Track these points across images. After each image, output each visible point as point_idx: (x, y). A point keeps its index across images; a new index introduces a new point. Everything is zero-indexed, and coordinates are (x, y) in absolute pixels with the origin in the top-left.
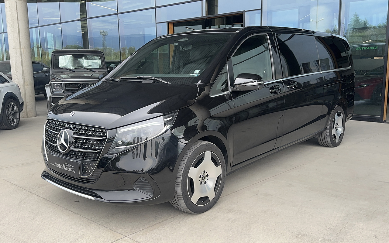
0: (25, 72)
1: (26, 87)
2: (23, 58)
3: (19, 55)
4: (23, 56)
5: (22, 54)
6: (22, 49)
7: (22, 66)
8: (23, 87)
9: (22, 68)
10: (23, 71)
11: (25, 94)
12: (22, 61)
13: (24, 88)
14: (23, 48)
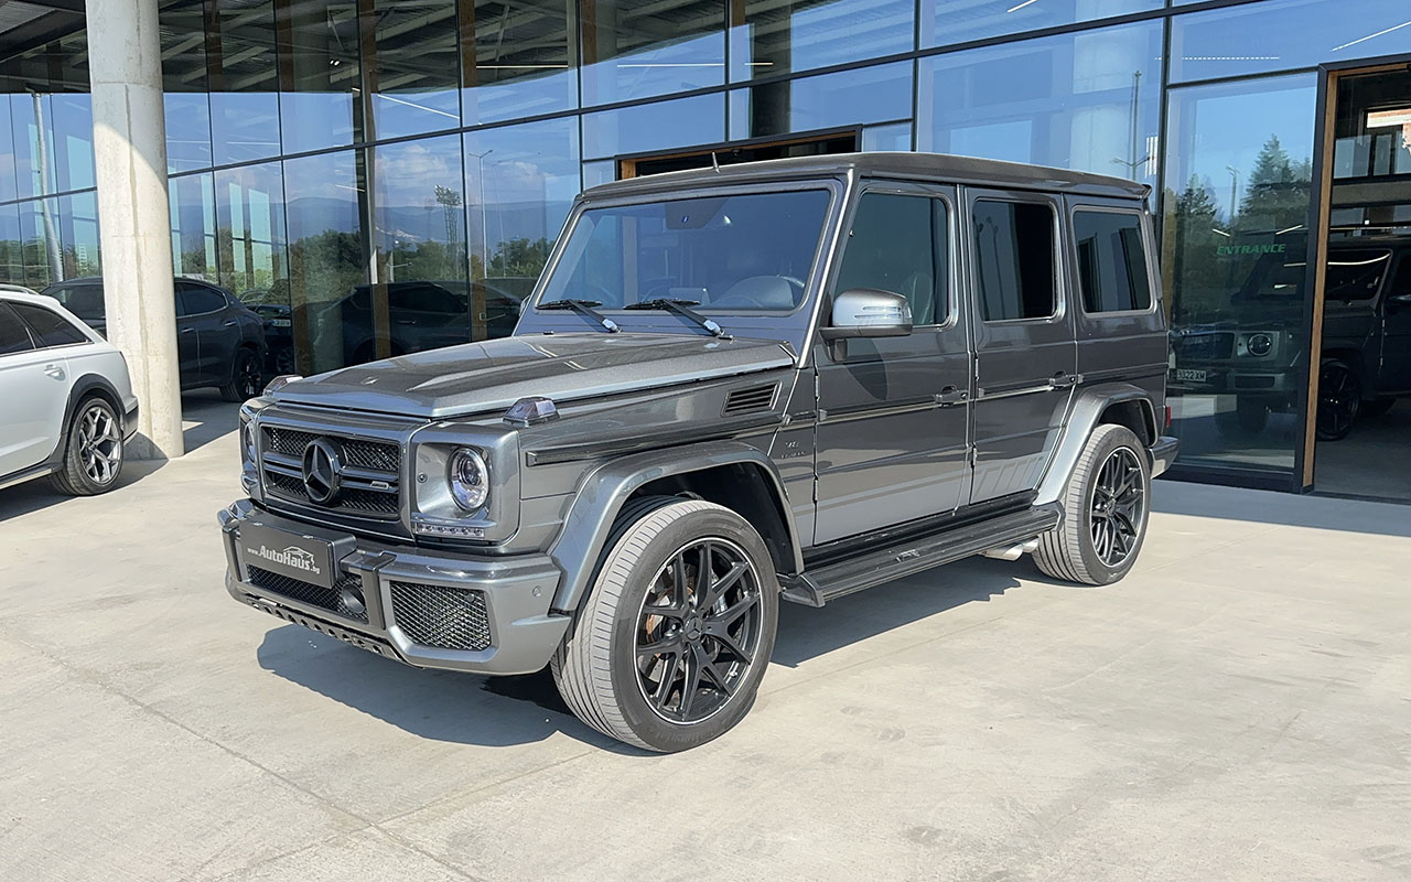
0: (148, 312)
1: (152, 360)
2: (143, 267)
3: (131, 257)
4: (144, 261)
5: (142, 254)
6: (141, 240)
7: (141, 292)
8: (141, 361)
9: (141, 299)
10: (142, 309)
11: (147, 383)
12: (139, 277)
13: (146, 363)
14: (144, 236)
